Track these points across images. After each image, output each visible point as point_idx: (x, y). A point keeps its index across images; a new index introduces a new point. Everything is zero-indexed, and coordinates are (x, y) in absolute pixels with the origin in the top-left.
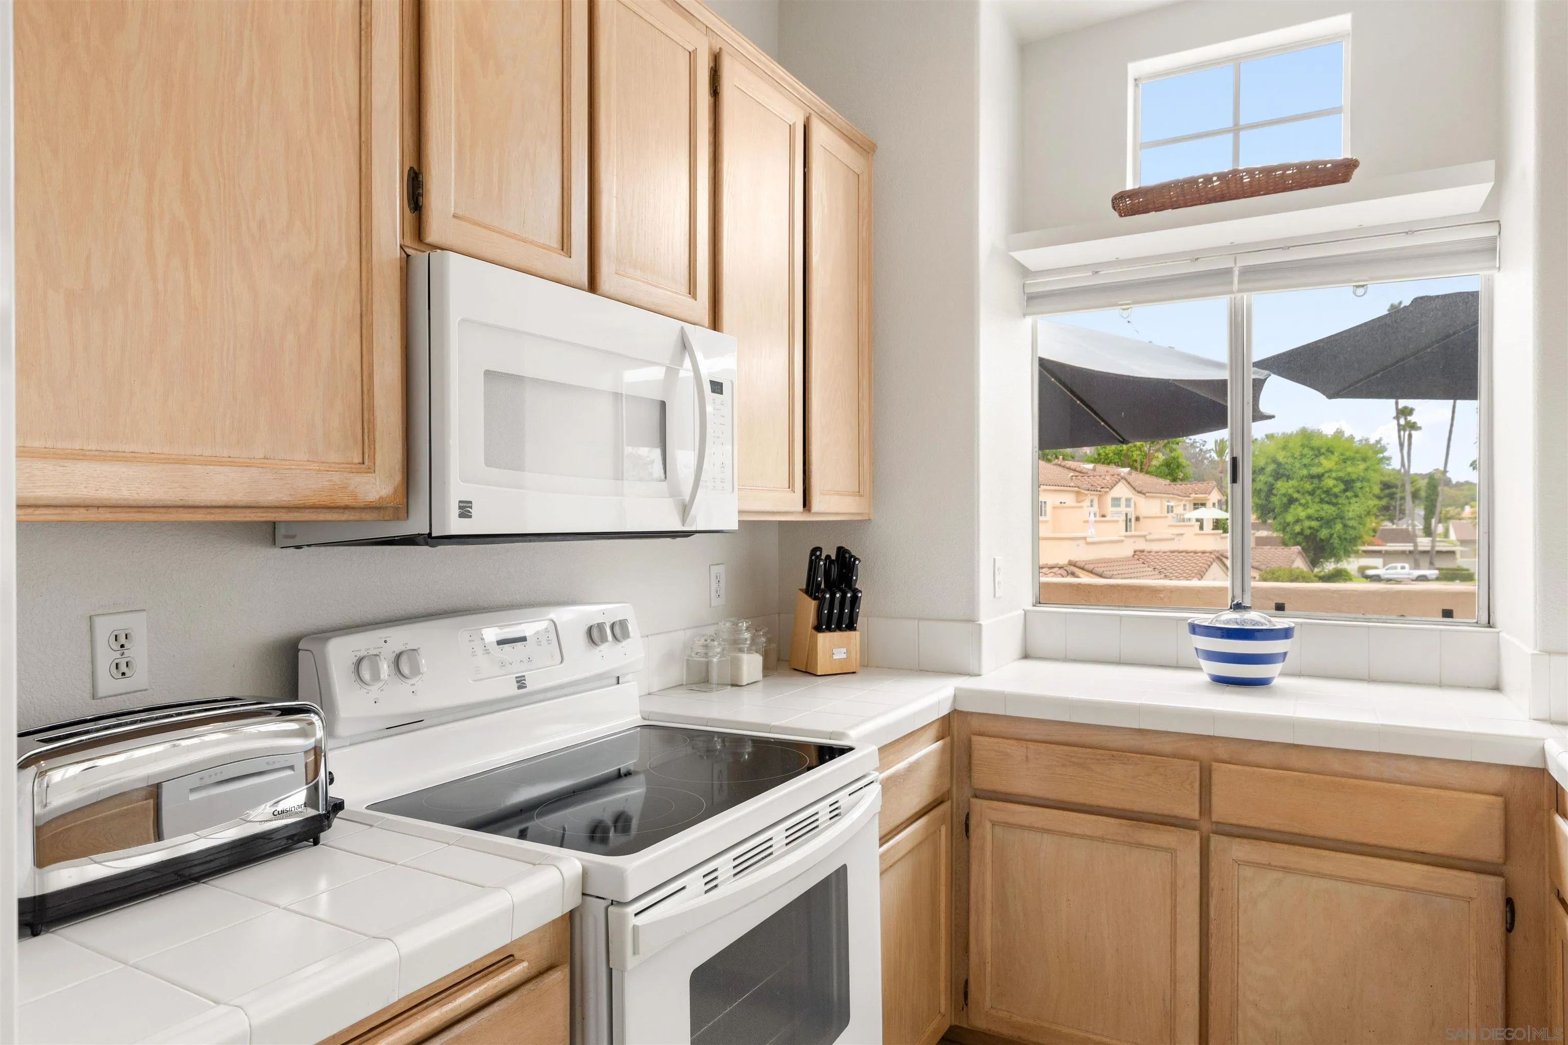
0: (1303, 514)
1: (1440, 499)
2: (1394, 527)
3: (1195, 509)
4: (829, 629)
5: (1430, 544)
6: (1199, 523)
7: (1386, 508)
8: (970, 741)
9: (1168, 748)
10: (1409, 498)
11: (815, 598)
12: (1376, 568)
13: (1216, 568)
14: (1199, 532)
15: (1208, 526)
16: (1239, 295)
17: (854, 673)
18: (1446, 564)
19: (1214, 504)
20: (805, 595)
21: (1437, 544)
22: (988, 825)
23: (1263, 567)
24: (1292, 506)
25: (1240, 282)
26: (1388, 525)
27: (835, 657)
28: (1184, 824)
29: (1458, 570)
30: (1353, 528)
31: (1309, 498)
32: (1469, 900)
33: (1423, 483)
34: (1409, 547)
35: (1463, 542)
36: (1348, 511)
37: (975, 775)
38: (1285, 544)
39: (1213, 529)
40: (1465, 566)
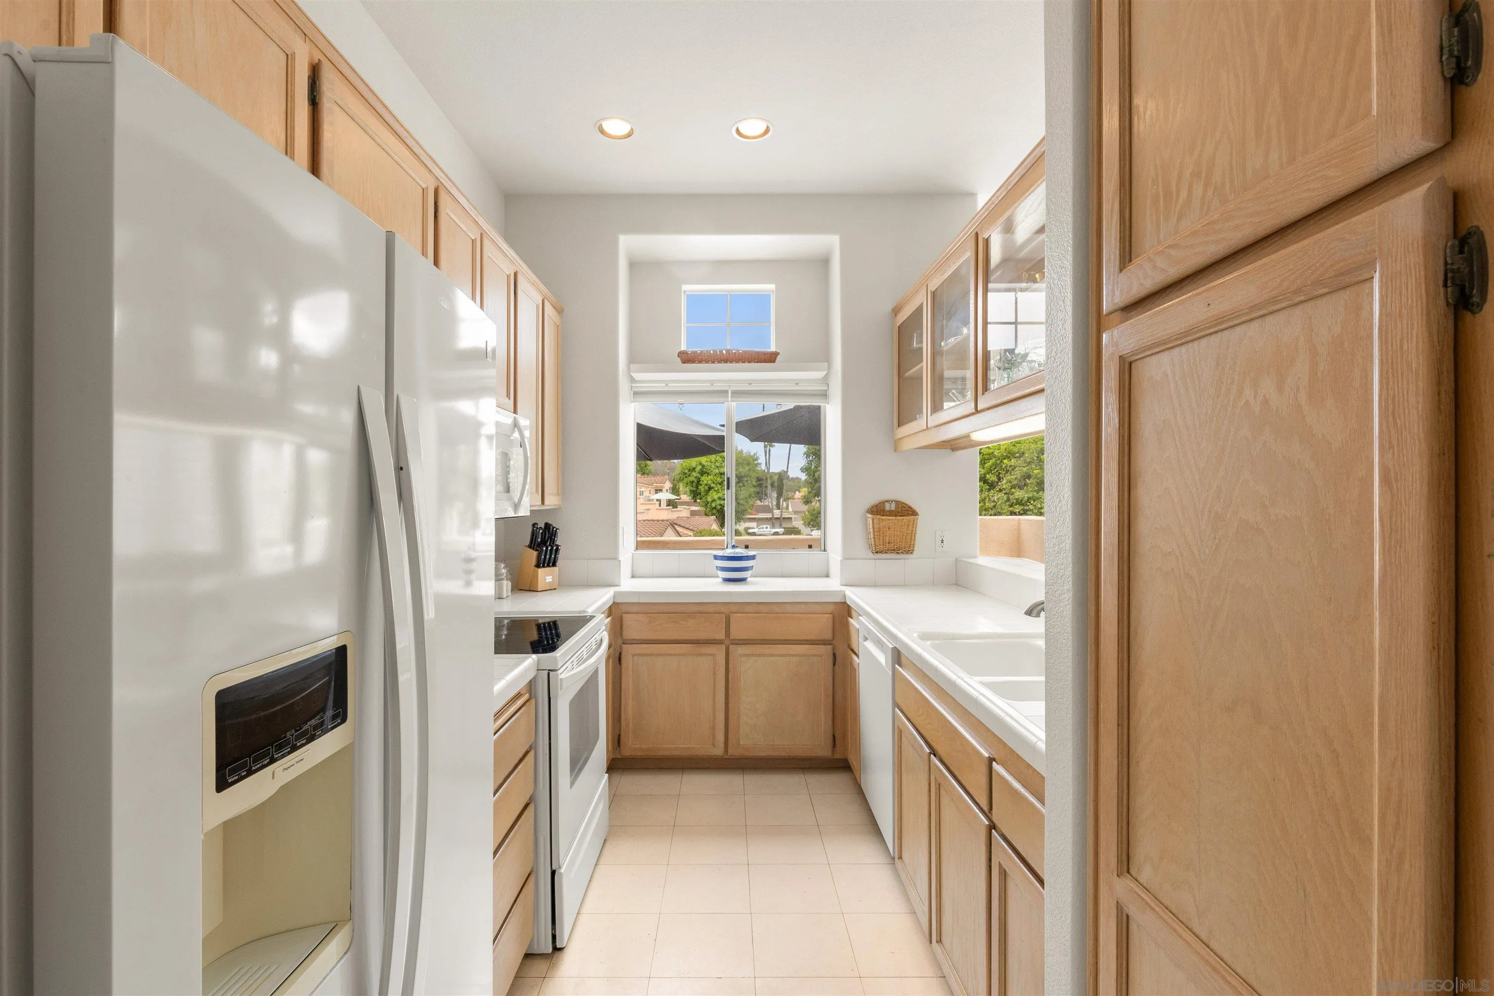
0: (716, 497)
1: (785, 487)
2: (762, 504)
3: (656, 493)
4: (544, 566)
5: (780, 514)
6: (659, 502)
7: (758, 493)
8: (622, 615)
9: (712, 610)
10: (769, 487)
11: (537, 550)
12: (753, 528)
13: (670, 530)
14: (659, 508)
15: (664, 504)
16: (730, 403)
17: (555, 589)
18: (786, 525)
19: (667, 490)
20: (529, 549)
21: (784, 513)
22: (631, 656)
23: (695, 529)
24: (710, 492)
25: (731, 397)
26: (759, 503)
27: (547, 581)
28: (719, 642)
29: (793, 528)
30: (742, 504)
31: (719, 486)
32: (821, 656)
33: (776, 478)
34: (769, 516)
35: (795, 512)
36: (740, 495)
37: (624, 632)
38: (706, 515)
39: (667, 506)
40: (796, 526)
